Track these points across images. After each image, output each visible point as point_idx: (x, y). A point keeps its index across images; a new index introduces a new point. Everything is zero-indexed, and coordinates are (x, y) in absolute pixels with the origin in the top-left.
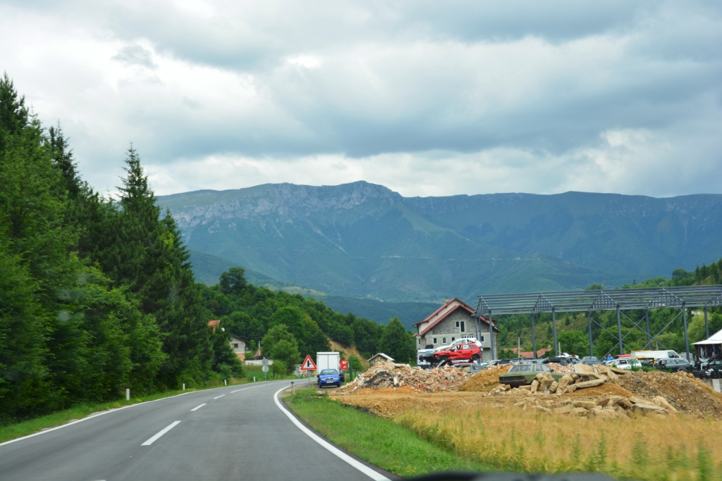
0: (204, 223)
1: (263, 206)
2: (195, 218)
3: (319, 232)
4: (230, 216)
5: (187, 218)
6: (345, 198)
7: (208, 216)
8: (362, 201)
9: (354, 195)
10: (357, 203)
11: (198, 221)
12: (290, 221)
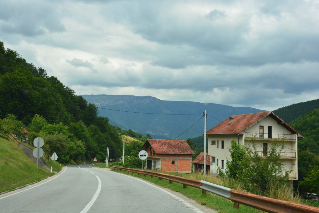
0: (104, 106)
1: (121, 102)
2: (101, 104)
3: (136, 110)
4: (111, 104)
5: (99, 104)
6: (144, 100)
7: (105, 104)
8: (149, 102)
9: (147, 100)
10: (148, 102)
11: (102, 105)
12: (128, 107)
